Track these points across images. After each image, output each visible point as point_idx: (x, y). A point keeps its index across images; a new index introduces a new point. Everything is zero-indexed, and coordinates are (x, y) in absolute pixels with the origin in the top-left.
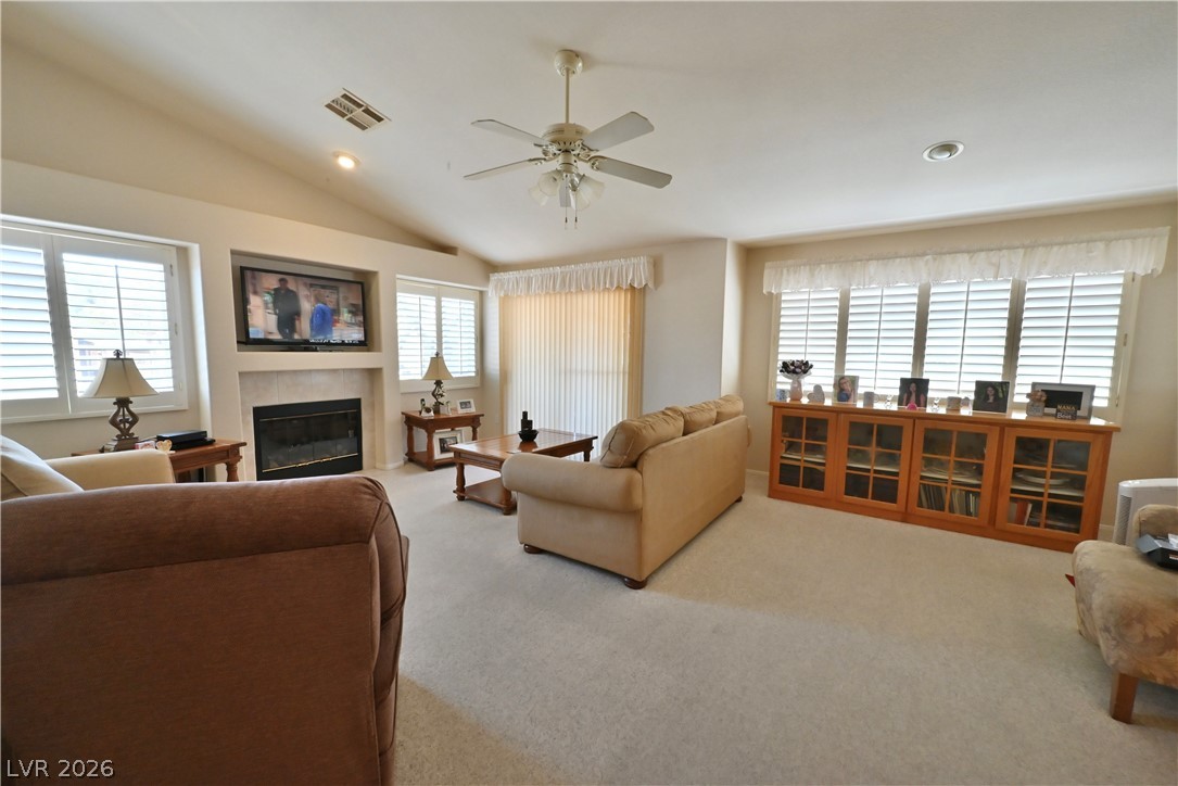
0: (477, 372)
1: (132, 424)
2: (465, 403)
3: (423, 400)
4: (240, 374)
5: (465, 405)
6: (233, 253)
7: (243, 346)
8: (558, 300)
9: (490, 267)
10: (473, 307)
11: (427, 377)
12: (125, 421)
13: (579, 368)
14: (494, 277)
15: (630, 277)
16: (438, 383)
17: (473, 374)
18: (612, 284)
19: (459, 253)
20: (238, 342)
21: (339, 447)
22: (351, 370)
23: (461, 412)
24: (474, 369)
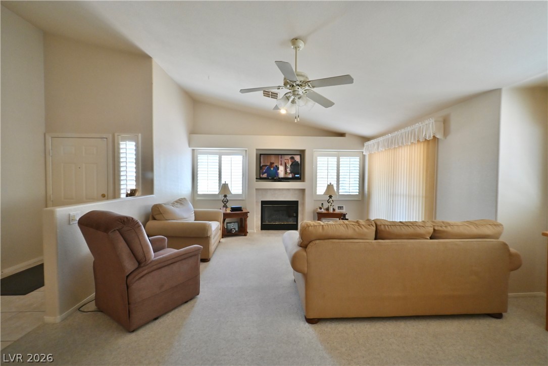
0: (359, 192)
1: (227, 202)
2: (340, 207)
3: (322, 204)
4: (256, 189)
5: (340, 208)
6: (257, 150)
7: (259, 180)
8: (391, 152)
9: (365, 139)
10: (358, 160)
11: (326, 193)
12: (225, 201)
13: (412, 194)
14: (367, 144)
15: (424, 134)
16: (330, 197)
17: (358, 193)
18: (415, 139)
19: (347, 135)
20: (256, 178)
21: (291, 219)
22: (297, 189)
23: (337, 211)
24: (358, 191)
